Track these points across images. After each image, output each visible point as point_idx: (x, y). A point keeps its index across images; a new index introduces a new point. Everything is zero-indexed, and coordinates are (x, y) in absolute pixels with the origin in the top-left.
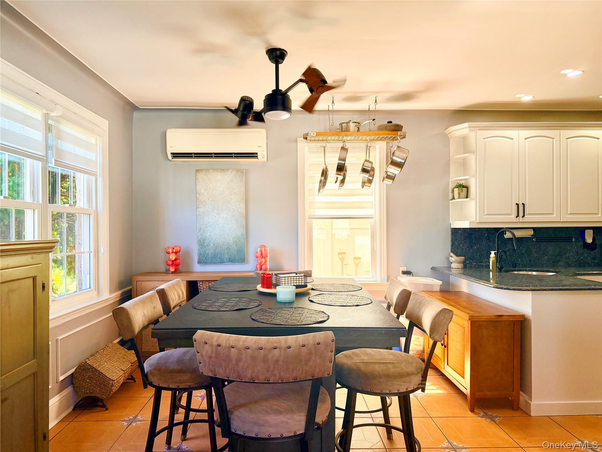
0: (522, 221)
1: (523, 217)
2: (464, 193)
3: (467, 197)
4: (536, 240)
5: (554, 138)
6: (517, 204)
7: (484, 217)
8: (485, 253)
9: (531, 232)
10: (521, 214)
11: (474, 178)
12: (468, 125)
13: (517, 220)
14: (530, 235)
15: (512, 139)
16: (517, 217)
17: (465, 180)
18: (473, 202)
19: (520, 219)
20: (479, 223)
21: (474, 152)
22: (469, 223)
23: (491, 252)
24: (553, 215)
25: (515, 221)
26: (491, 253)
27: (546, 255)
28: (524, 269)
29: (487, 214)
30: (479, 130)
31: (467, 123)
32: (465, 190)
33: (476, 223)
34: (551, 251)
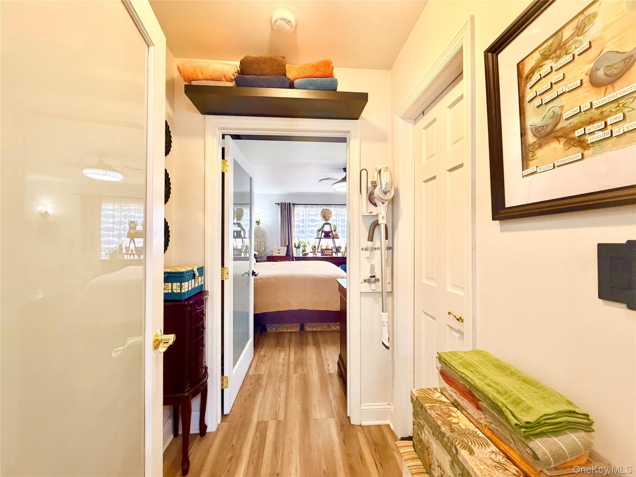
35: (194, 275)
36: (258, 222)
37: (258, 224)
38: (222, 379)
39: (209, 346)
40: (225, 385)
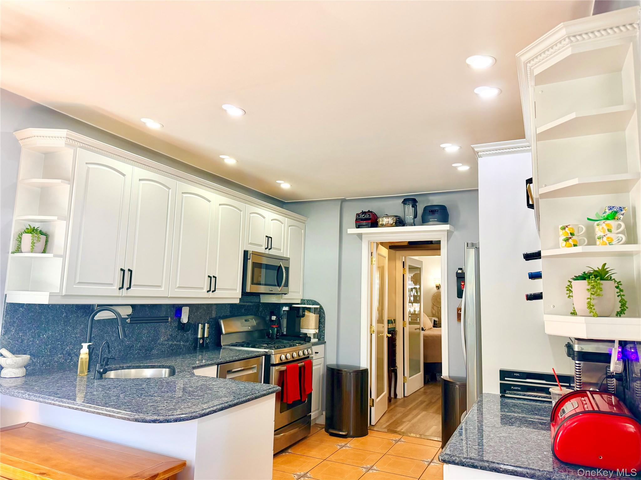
0: (126, 295)
1: (128, 289)
2: (40, 245)
3: (44, 252)
4: (130, 321)
5: (169, 189)
6: (122, 270)
7: (74, 286)
8: (59, 344)
9: (129, 311)
10: (126, 285)
11: (66, 222)
12: (67, 134)
13: (119, 293)
14: (125, 315)
15: (124, 175)
16: (120, 289)
17: (41, 221)
18: (59, 261)
19: (124, 291)
20: (65, 295)
21: (68, 180)
22: (49, 296)
23: (82, 344)
24: (162, 288)
25: (118, 295)
26: (82, 346)
27: (140, 342)
28: (120, 367)
29: (79, 283)
30: (80, 147)
31: (66, 130)
32: (43, 238)
33: (60, 297)
34: (146, 335)
35: (392, 322)
36: (439, 286)
37: (438, 289)
38: (404, 378)
39: (398, 353)
40: (405, 381)
